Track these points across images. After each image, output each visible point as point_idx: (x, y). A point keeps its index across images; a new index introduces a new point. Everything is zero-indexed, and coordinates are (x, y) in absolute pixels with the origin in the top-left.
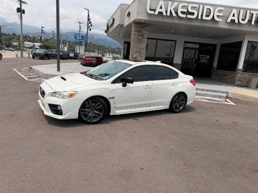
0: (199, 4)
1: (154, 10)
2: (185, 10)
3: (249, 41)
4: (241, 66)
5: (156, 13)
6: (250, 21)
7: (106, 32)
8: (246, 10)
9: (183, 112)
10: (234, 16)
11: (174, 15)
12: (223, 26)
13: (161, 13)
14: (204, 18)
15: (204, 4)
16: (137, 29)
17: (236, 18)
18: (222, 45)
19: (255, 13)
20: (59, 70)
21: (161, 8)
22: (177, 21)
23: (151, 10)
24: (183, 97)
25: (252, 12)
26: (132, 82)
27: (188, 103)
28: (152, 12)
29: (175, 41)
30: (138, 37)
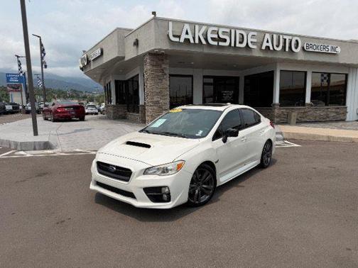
0: (231, 28)
1: (179, 37)
2: (216, 36)
3: (281, 71)
4: (277, 100)
5: (182, 40)
6: (284, 47)
7: (82, 69)
8: (279, 35)
10: (268, 42)
12: (257, 54)
13: (187, 40)
14: (238, 45)
15: (236, 29)
16: (154, 63)
17: (270, 44)
18: (246, 78)
19: (288, 38)
20: (36, 133)
21: (187, 33)
22: (206, 51)
23: (174, 36)
24: (270, 145)
25: (285, 37)
26: (236, 134)
29: (192, 76)
30: (157, 74)
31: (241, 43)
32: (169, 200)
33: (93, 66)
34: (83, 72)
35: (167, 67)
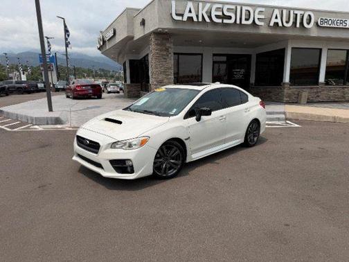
0: (236, 4)
1: (182, 15)
2: (220, 14)
3: (292, 48)
4: (287, 79)
5: (185, 19)
6: (295, 23)
7: (99, 49)
8: (289, 10)
9: (259, 144)
10: (276, 18)
11: (208, 20)
12: (264, 31)
13: (190, 19)
15: (242, 5)
16: (159, 42)
17: (279, 21)
19: (299, 13)
20: (51, 110)
21: (190, 11)
22: (210, 28)
23: (177, 15)
24: (257, 125)
25: (296, 12)
26: (208, 113)
27: (261, 132)
28: (180, 18)
29: (202, 55)
30: (162, 53)
31: (247, 20)
32: (132, 172)
33: (108, 46)
34: (100, 52)
35: (172, 45)
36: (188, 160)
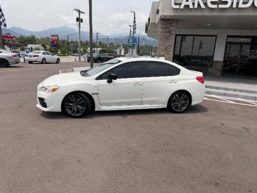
5: (182, 7)
9: (185, 113)
11: (203, 6)
13: (187, 6)
16: (164, 26)
23: (175, 4)
24: (186, 96)
26: (115, 78)
27: (193, 103)
28: (177, 7)
29: (216, 36)
31: (244, 3)
32: (46, 106)
34: (147, 34)
36: (96, 110)
